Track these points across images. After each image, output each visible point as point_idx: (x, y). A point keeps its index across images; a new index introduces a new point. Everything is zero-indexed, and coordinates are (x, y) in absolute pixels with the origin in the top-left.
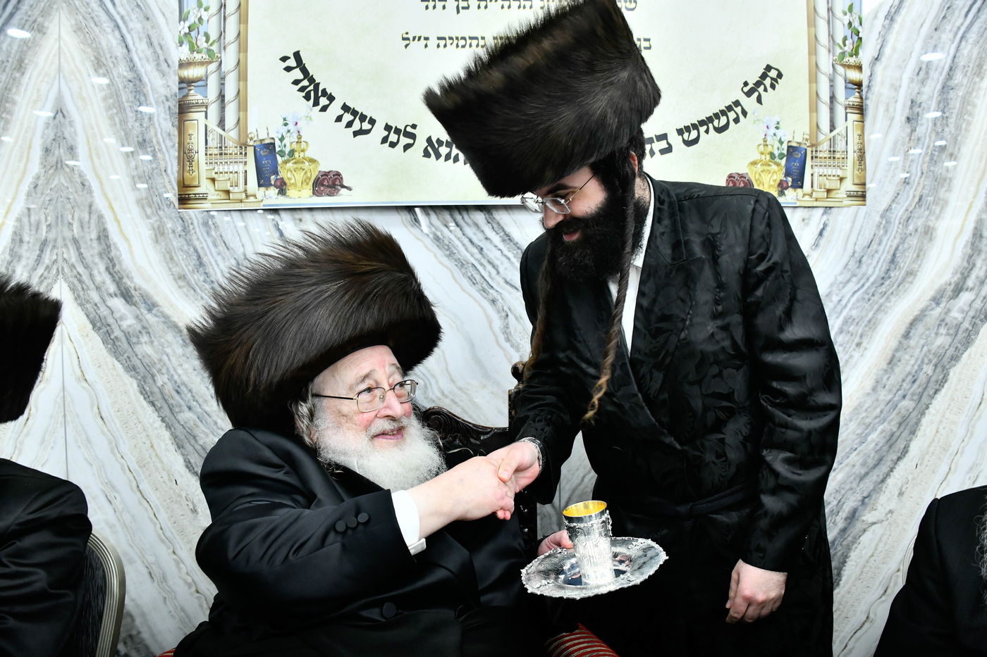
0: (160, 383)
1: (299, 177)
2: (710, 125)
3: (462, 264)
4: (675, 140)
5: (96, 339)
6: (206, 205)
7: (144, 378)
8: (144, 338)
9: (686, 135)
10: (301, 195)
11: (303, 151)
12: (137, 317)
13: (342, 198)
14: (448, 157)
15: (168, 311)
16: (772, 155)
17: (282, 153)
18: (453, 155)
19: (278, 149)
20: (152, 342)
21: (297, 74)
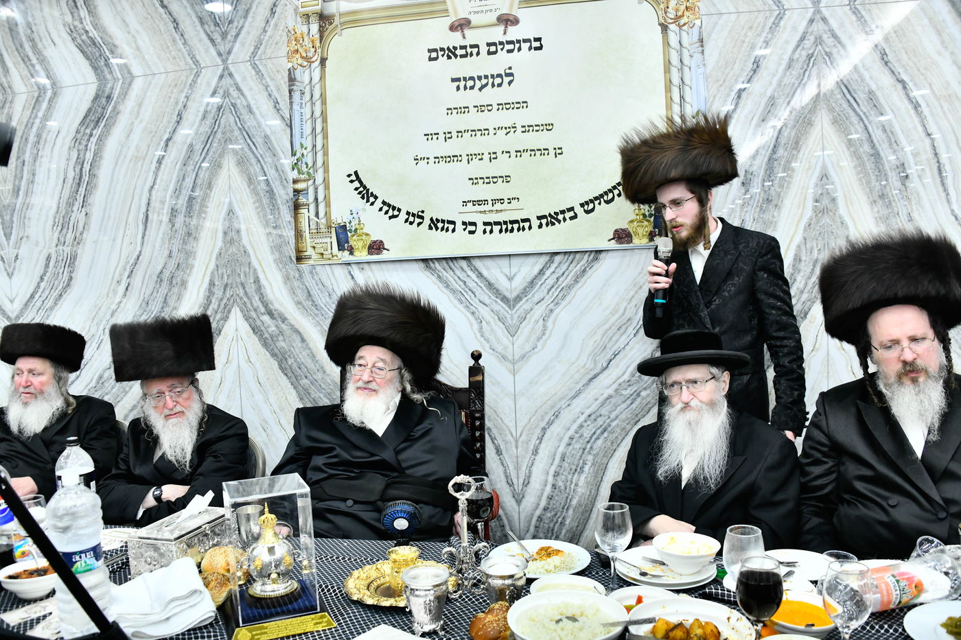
0: (290, 363)
1: (360, 244)
2: (602, 200)
3: (454, 291)
4: (579, 210)
5: (255, 339)
6: (311, 262)
7: (281, 360)
8: (281, 338)
9: (586, 207)
10: (362, 255)
11: (362, 229)
12: (276, 326)
13: (385, 256)
14: (442, 229)
15: (293, 323)
16: (644, 215)
18: (445, 227)
19: (348, 228)
20: (285, 340)
21: (357, 184)
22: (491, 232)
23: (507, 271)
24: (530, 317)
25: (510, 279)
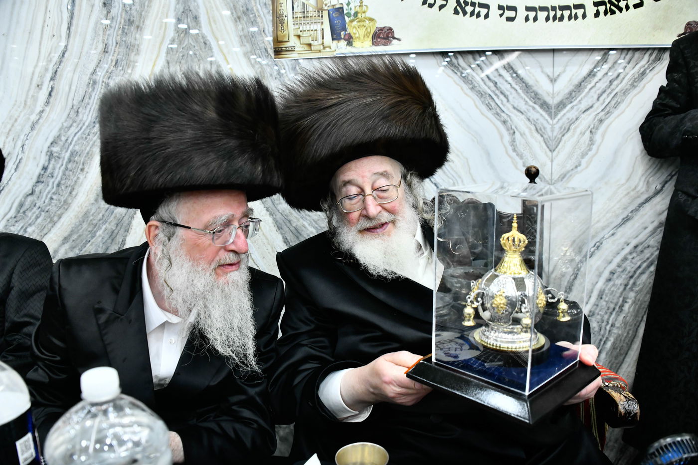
1: (362, 32)
3: (481, 95)
6: (294, 55)
10: (364, 46)
11: (364, 12)
13: (394, 47)
14: (472, 14)
17: (349, 15)
18: (476, 12)
19: (345, 12)
22: (535, 19)
23: (549, 70)
24: (575, 128)
25: (553, 80)
